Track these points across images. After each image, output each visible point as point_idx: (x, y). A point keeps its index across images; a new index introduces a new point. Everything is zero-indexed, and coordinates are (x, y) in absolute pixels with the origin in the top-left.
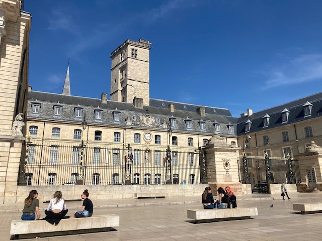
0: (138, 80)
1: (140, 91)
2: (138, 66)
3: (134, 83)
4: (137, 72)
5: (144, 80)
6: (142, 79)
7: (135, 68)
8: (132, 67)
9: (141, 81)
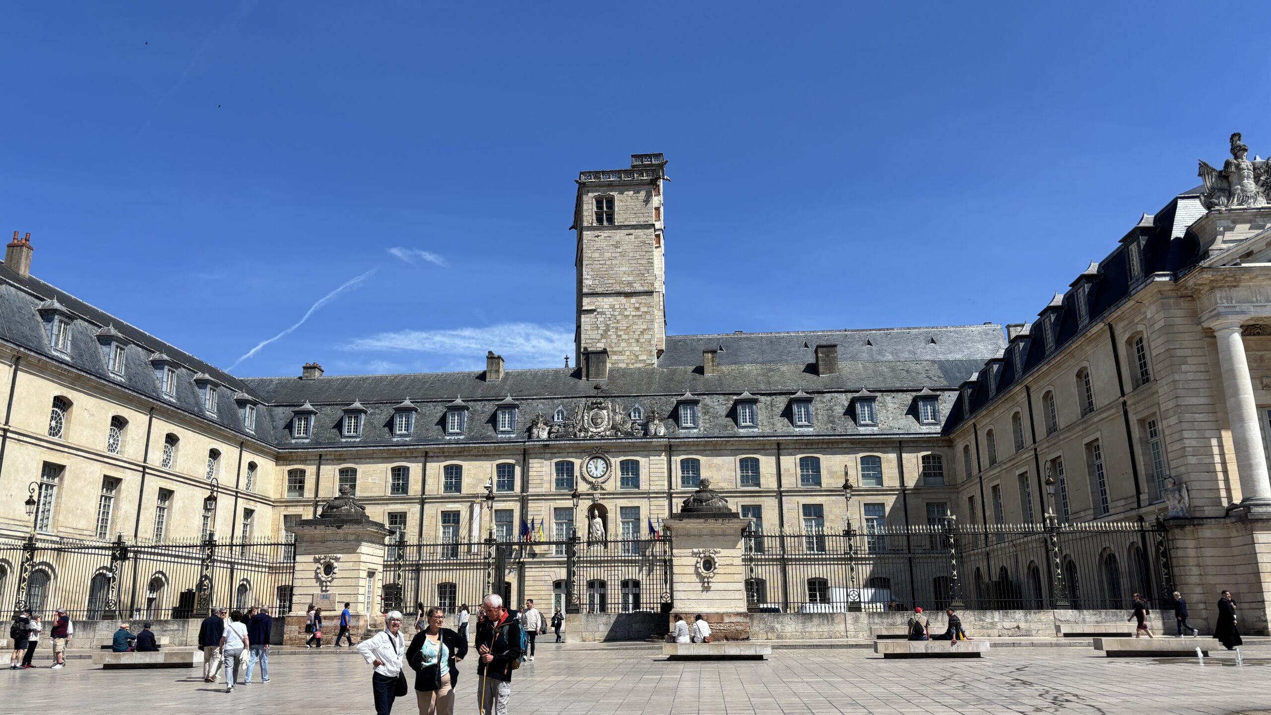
0: (618, 288)
1: (624, 324)
2: (616, 246)
3: (604, 303)
4: (611, 267)
5: (638, 287)
6: (630, 284)
7: (607, 255)
8: (596, 255)
9: (627, 289)
